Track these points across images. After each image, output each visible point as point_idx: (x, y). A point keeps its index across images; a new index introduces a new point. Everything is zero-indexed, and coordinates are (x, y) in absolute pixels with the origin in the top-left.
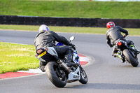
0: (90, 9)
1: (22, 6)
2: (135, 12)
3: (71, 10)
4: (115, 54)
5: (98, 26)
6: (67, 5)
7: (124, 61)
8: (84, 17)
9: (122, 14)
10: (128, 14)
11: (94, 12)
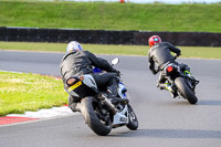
0: (121, 17)
1: (14, 11)
2: (193, 20)
3: (91, 17)
4: (162, 85)
5: (133, 43)
6: (85, 10)
7: (175, 95)
8: (111, 29)
9: (172, 24)
10: (181, 24)
11: (128, 21)
